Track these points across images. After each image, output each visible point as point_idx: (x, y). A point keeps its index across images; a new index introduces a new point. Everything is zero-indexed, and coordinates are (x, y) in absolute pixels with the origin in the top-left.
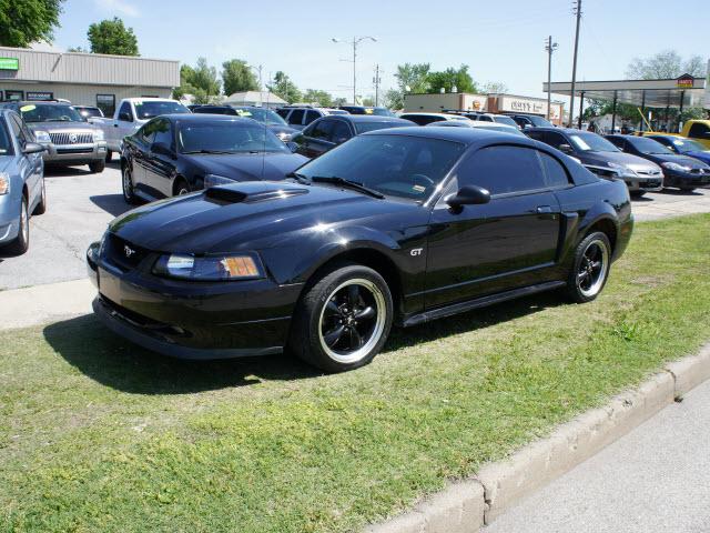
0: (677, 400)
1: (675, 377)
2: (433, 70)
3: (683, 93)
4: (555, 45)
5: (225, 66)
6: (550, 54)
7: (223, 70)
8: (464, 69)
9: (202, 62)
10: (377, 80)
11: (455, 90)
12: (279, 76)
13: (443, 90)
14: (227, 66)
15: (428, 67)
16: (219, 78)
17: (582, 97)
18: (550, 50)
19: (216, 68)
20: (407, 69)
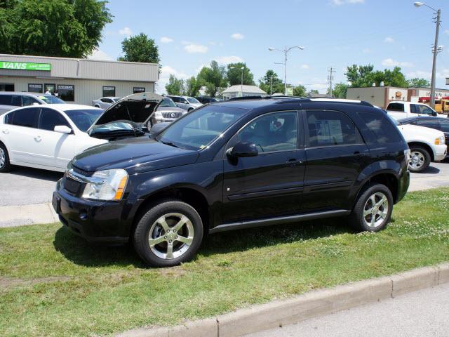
2: (374, 70)
5: (229, 67)
7: (227, 70)
8: (397, 70)
9: (214, 64)
10: (331, 78)
11: (382, 84)
12: (270, 74)
13: (374, 85)
15: (371, 69)
16: (225, 76)
19: (223, 68)
20: (355, 70)
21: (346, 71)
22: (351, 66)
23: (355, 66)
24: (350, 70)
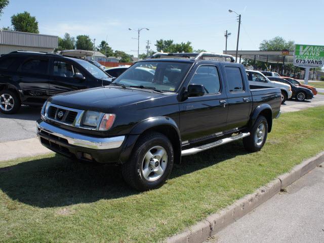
0: (282, 190)
1: (281, 181)
2: (175, 43)
3: (284, 57)
4: (229, 34)
5: (77, 38)
6: (227, 38)
7: (76, 40)
8: (189, 43)
9: (67, 35)
10: (148, 47)
12: (103, 43)
14: (79, 38)
15: (172, 42)
16: (75, 44)
17: (240, 57)
18: (226, 36)
19: (73, 38)
20: (162, 43)
21: (156, 43)
22: (159, 40)
23: (161, 40)
24: (158, 42)
